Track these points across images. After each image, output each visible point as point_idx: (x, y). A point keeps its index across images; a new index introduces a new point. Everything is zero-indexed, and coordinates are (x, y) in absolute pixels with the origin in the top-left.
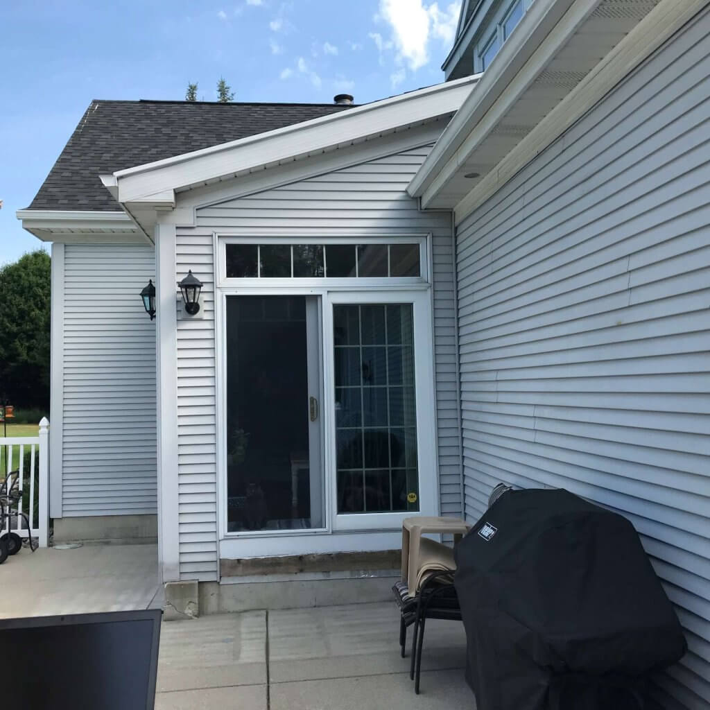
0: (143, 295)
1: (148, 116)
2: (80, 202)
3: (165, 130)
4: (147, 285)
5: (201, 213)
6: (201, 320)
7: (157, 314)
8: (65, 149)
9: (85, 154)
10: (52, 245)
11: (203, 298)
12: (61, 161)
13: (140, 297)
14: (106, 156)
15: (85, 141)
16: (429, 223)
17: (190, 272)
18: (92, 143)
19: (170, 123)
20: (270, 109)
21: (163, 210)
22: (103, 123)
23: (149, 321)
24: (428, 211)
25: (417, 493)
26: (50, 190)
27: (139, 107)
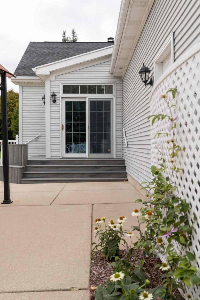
0: (42, 98)
1: (46, 47)
2: (27, 74)
3: (52, 52)
4: (43, 96)
5: (57, 77)
6: (56, 104)
7: (45, 103)
8: (22, 58)
9: (28, 59)
10: (19, 86)
11: (57, 99)
12: (21, 61)
13: (42, 99)
14: (34, 60)
15: (28, 55)
16: (115, 80)
17: (54, 92)
18: (30, 56)
19: (53, 49)
20: (84, 44)
21: (47, 77)
22: (33, 49)
23: (44, 105)
24: (115, 77)
25: (110, 149)
26: (18, 70)
27: (44, 44)
